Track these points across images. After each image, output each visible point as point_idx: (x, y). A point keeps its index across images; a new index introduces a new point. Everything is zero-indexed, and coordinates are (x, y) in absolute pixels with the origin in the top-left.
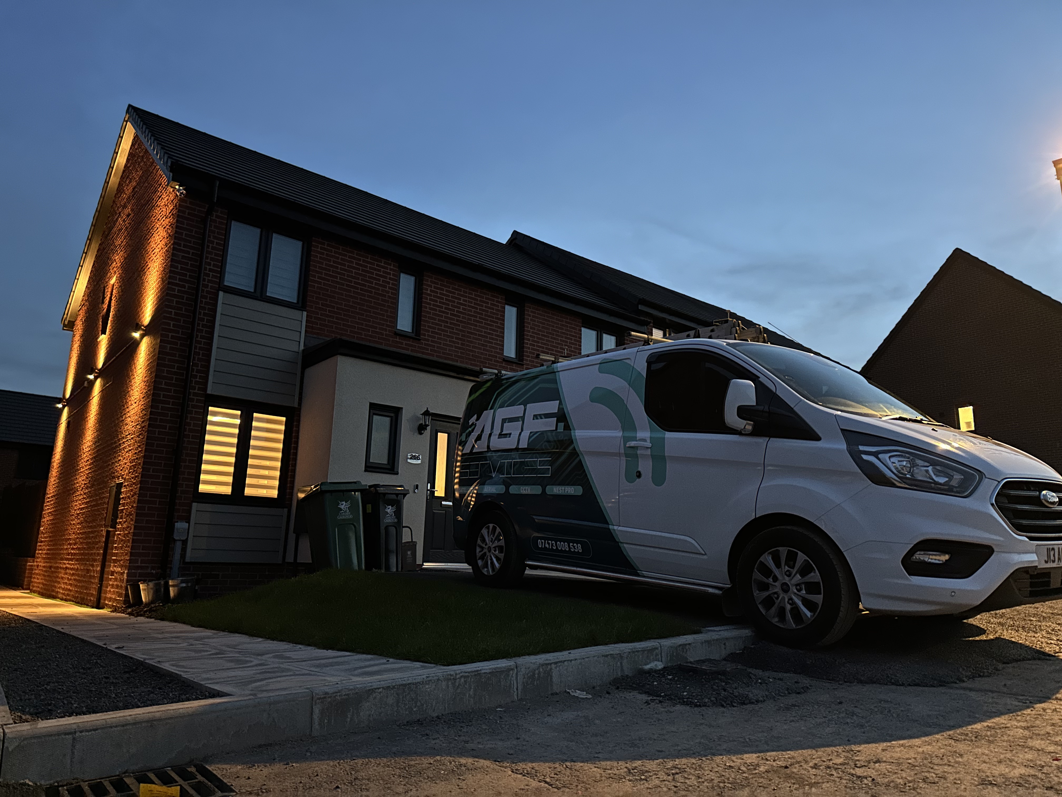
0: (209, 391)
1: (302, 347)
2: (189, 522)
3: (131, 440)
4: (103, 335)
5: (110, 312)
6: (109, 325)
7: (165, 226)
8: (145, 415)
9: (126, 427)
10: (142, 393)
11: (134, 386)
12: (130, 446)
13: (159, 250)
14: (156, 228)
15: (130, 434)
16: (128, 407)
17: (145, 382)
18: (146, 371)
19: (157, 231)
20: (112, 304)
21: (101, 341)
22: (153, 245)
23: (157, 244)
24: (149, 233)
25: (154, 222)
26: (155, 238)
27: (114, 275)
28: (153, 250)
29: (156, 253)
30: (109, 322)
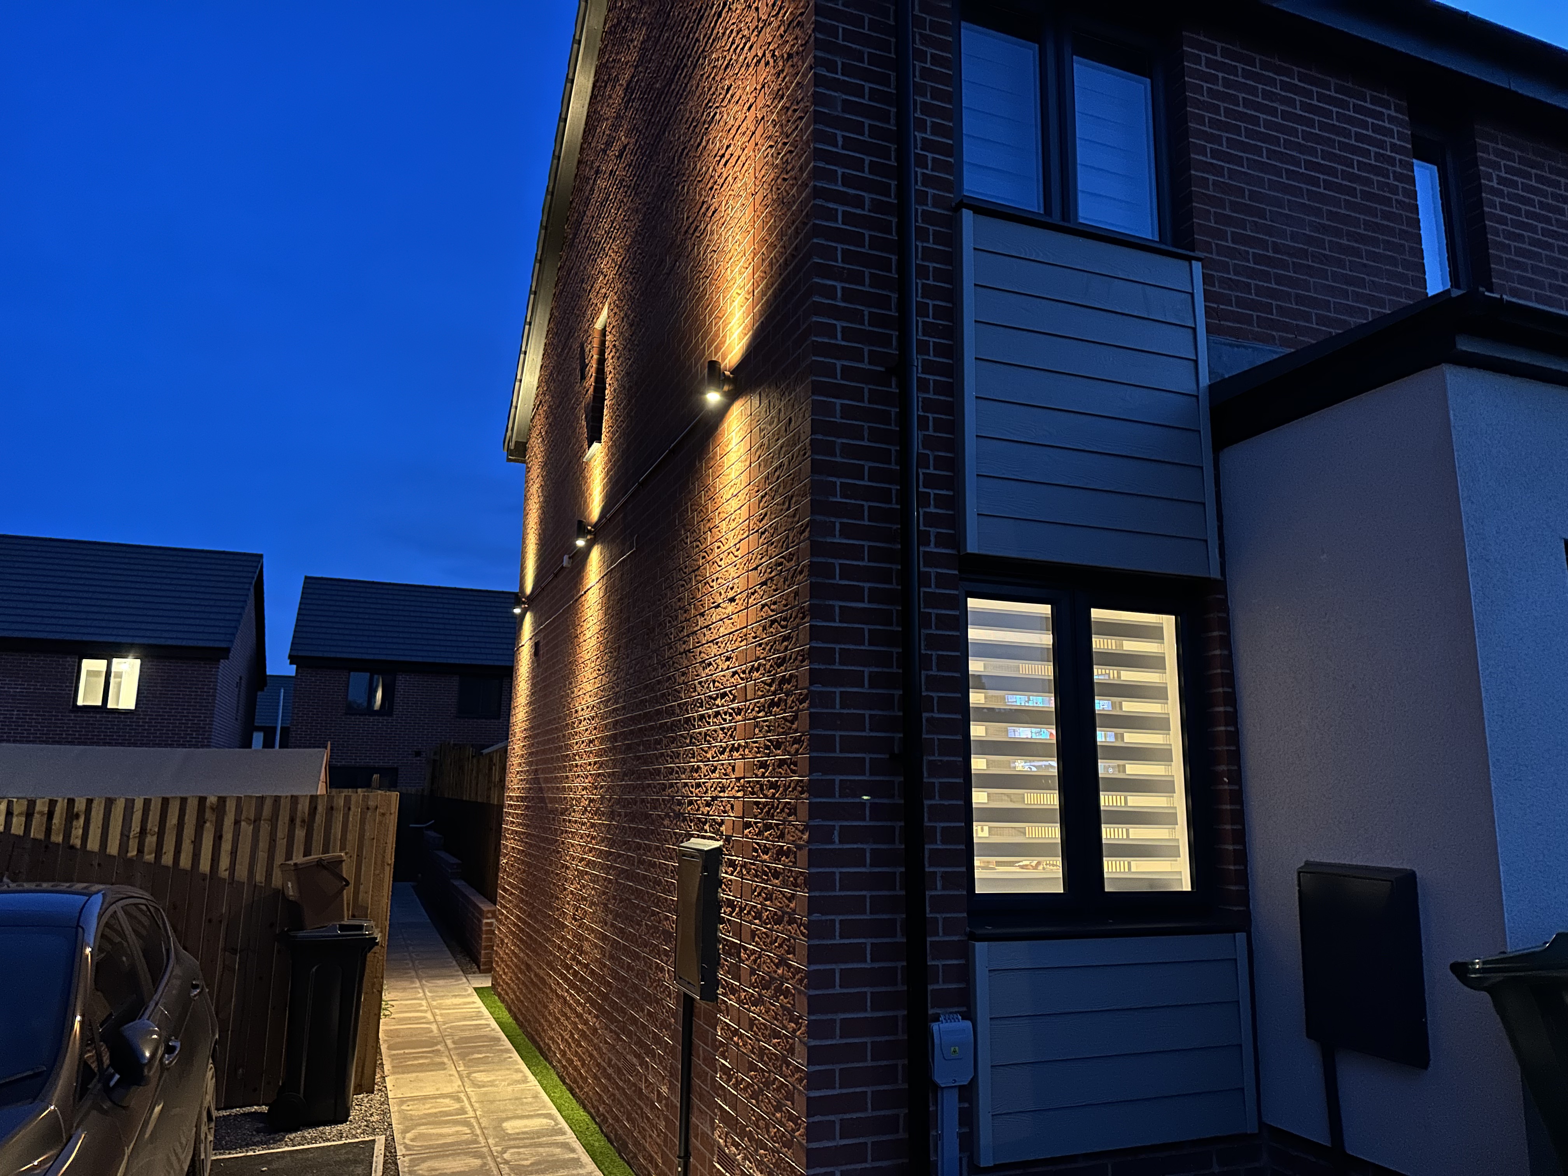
0: (972, 547)
1: (1205, 381)
2: (969, 1015)
3: (731, 715)
4: (596, 445)
5: (605, 389)
6: (605, 418)
7: (760, 55)
8: (786, 638)
9: (707, 671)
10: (756, 569)
11: (717, 551)
12: (731, 736)
13: (745, 139)
14: (724, 93)
15: (724, 695)
16: (702, 614)
17: (763, 533)
18: (763, 497)
19: (729, 96)
20: (607, 370)
21: (590, 460)
22: (721, 141)
23: (733, 131)
24: (697, 130)
25: (709, 90)
26: (722, 123)
27: (603, 304)
28: (723, 156)
29: (736, 155)
30: (605, 412)
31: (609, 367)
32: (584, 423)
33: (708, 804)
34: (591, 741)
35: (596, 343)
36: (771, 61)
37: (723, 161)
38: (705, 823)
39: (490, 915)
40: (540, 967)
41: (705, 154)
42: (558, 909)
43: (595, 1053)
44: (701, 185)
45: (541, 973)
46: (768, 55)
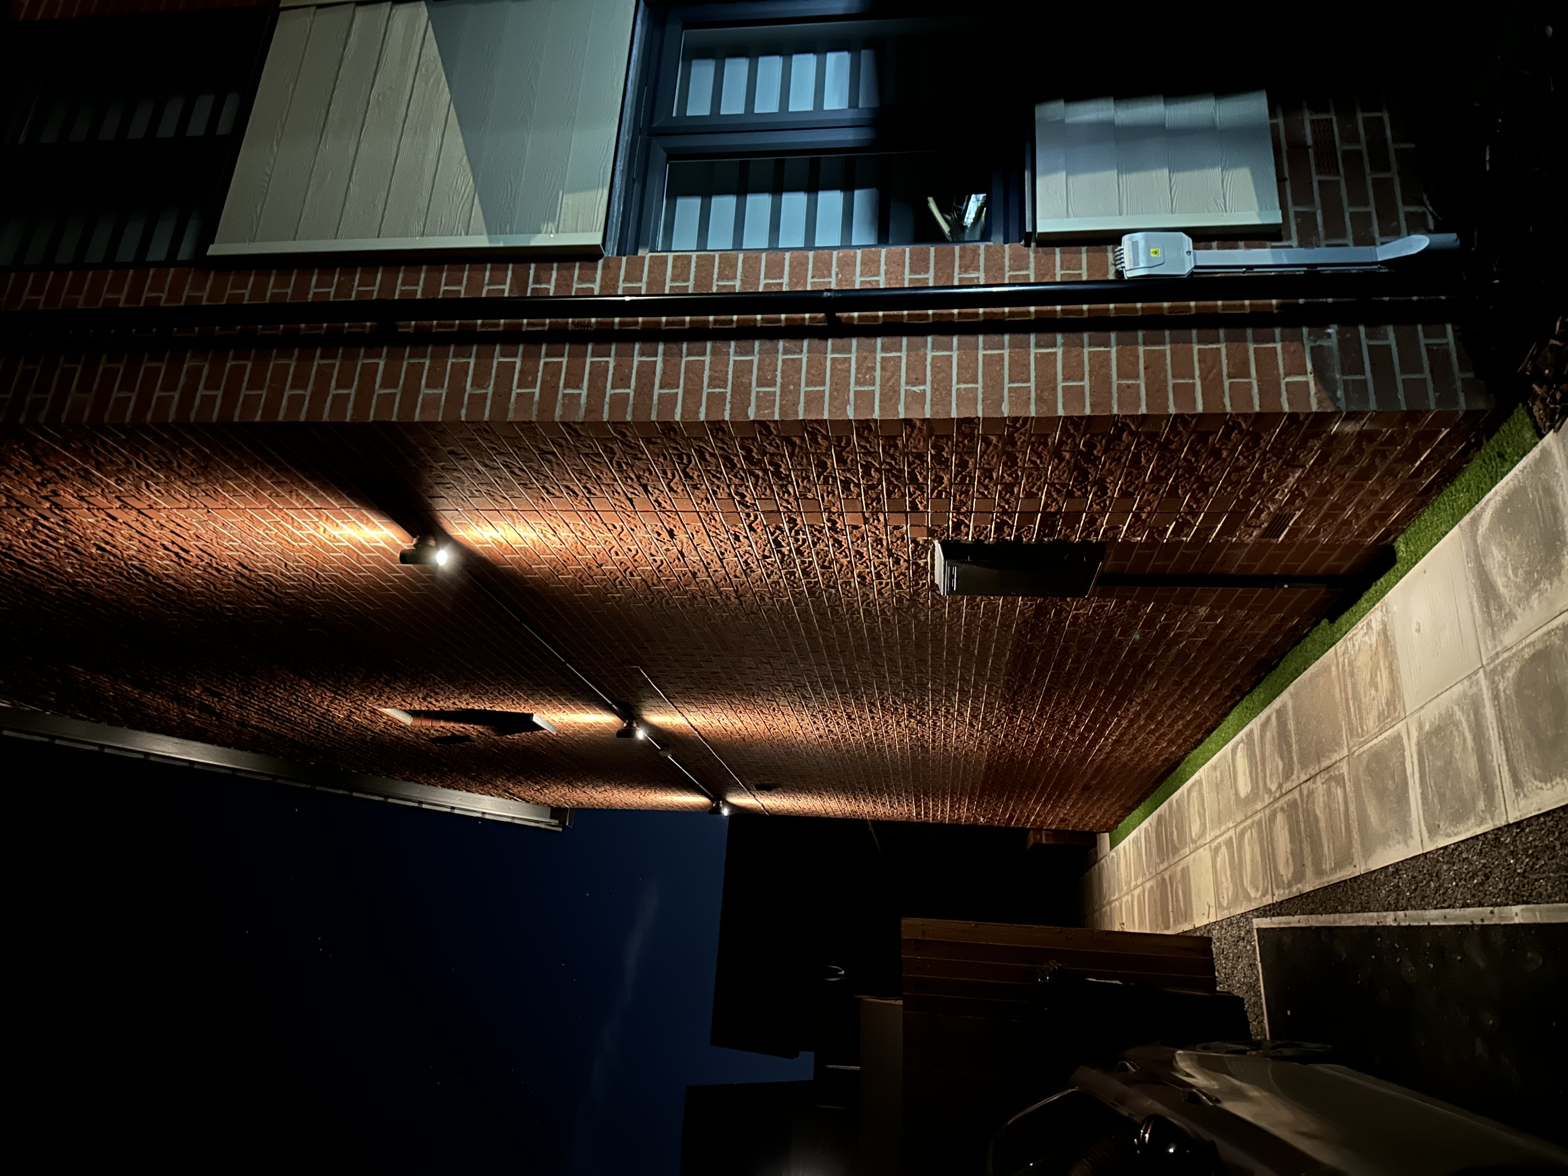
0: (595, 237)
3: (797, 533)
4: (536, 719)
5: (473, 710)
6: (506, 709)
7: (48, 505)
8: (702, 458)
9: (754, 566)
10: (631, 500)
11: (621, 557)
12: (820, 532)
13: (149, 524)
14: (107, 555)
15: (778, 544)
16: (694, 574)
17: (589, 492)
18: (548, 492)
19: (108, 548)
20: (452, 708)
21: (553, 726)
22: (162, 558)
23: (146, 541)
24: (159, 591)
25: (109, 576)
26: (142, 557)
27: (382, 715)
28: (177, 554)
29: (171, 536)
30: (498, 709)
31: (448, 705)
32: (516, 736)
33: (897, 562)
34: (849, 718)
35: (428, 723)
36: (50, 487)
37: (182, 554)
38: (918, 565)
39: (1038, 837)
40: (1085, 773)
41: (182, 579)
42: (1025, 753)
43: (1169, 703)
44: (219, 586)
45: (1090, 772)
46: (44, 493)
